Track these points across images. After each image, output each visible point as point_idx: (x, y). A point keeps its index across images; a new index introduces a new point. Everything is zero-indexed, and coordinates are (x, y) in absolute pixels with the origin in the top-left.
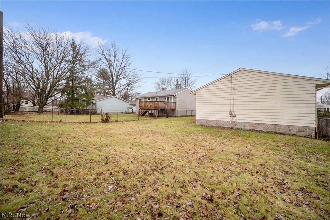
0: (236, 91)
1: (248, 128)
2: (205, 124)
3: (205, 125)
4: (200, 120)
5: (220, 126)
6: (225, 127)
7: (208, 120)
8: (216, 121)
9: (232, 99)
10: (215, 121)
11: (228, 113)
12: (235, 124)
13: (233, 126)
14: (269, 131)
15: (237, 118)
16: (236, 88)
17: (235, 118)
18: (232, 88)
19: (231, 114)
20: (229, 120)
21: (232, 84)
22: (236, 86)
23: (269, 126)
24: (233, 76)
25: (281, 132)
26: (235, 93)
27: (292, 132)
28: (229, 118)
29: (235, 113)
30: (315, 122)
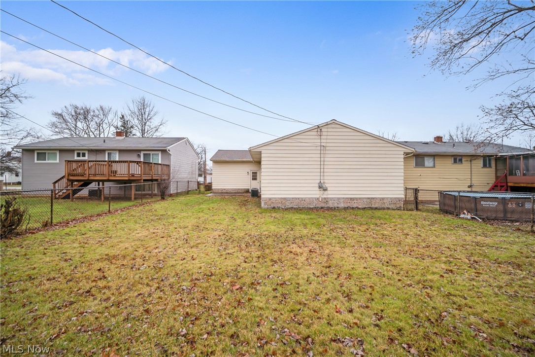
0: (327, 152)
1: (342, 205)
2: (279, 205)
3: (279, 207)
4: (270, 199)
5: (305, 206)
6: (312, 207)
7: (285, 199)
9: (322, 164)
10: (296, 198)
11: (317, 185)
12: (326, 200)
13: (323, 205)
14: (365, 206)
15: (329, 192)
16: (327, 148)
17: (326, 192)
18: (323, 147)
19: (320, 187)
20: (317, 196)
21: (322, 141)
22: (327, 145)
23: (365, 200)
24: (323, 130)
25: (376, 206)
26: (327, 156)
27: (386, 206)
28: (318, 192)
29: (327, 185)
30: (403, 192)
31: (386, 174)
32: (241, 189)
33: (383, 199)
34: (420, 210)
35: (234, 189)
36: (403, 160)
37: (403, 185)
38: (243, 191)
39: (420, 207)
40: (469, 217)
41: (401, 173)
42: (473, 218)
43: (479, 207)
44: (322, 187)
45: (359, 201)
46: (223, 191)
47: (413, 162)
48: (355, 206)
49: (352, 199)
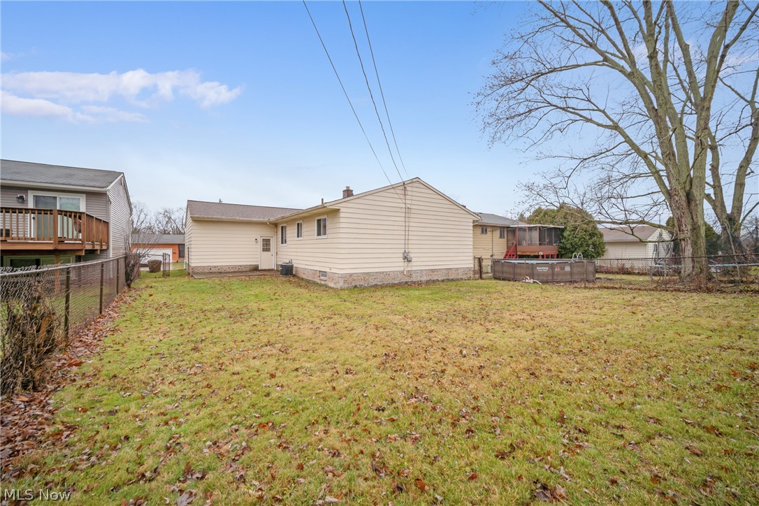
0: (412, 216)
1: (424, 279)
2: (362, 283)
3: (361, 286)
4: (351, 275)
5: (389, 282)
6: (396, 282)
7: (368, 274)
8: (383, 273)
9: (407, 230)
10: (380, 273)
11: (401, 255)
12: (410, 274)
13: (407, 279)
14: (443, 278)
15: (413, 264)
16: (412, 211)
17: (410, 264)
18: (408, 210)
19: (405, 258)
20: (402, 269)
21: (407, 202)
22: (413, 207)
23: (443, 271)
24: (408, 188)
25: (452, 277)
26: (411, 220)
27: (460, 277)
28: (402, 264)
29: (411, 255)
30: (472, 262)
31: (459, 243)
32: (245, 266)
33: (458, 269)
34: (483, 279)
35: (233, 267)
36: (472, 228)
37: (472, 254)
38: (248, 269)
39: (484, 276)
40: (532, 281)
41: (470, 241)
42: (534, 282)
43: (535, 272)
44: (407, 259)
45: (439, 273)
46: (213, 270)
47: (479, 230)
48: (435, 279)
49: (433, 271)
